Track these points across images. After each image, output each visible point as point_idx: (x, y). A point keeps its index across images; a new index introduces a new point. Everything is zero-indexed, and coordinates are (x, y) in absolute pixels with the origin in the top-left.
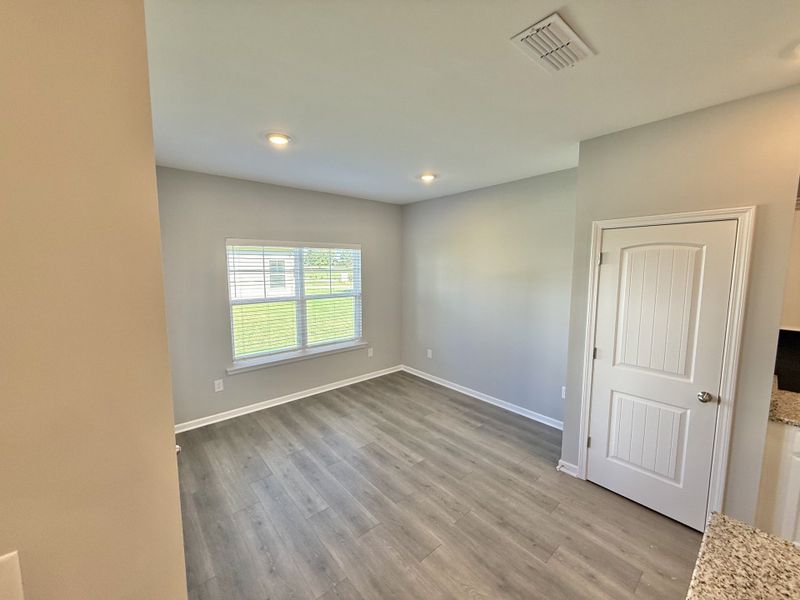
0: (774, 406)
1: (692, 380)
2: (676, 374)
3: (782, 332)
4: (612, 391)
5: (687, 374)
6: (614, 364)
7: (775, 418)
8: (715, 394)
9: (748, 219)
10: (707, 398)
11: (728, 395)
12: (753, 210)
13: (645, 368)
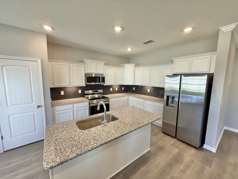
0: (52, 103)
1: (34, 103)
2: (30, 103)
3: (50, 88)
4: (9, 116)
5: (32, 102)
6: (7, 106)
7: (52, 106)
8: (40, 105)
9: (39, 61)
10: (39, 107)
11: (43, 104)
12: (40, 60)
13: (19, 104)
